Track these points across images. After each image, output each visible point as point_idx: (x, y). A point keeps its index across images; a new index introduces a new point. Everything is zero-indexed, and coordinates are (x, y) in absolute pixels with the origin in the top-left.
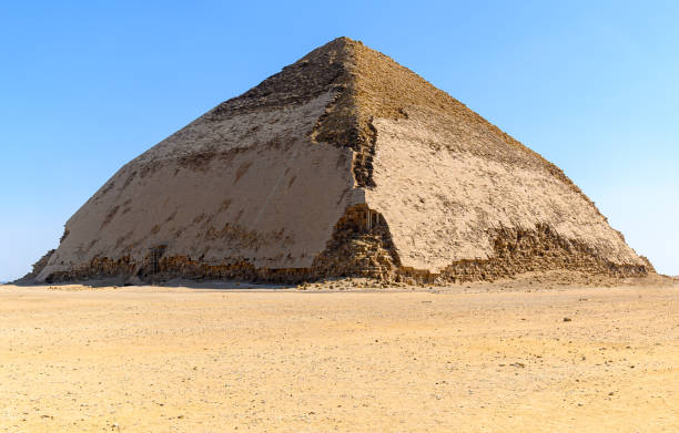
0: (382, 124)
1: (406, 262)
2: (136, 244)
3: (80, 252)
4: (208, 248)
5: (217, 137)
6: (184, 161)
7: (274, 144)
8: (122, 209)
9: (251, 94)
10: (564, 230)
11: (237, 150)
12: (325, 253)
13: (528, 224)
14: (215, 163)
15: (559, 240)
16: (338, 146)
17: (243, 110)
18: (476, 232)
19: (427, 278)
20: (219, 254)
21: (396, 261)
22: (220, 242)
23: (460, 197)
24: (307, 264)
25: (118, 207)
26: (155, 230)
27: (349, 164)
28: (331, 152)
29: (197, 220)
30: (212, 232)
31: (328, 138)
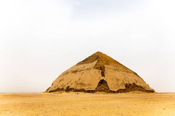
0: (106, 66)
2: (65, 86)
3: (55, 87)
5: (78, 68)
6: (73, 72)
7: (88, 69)
8: (62, 80)
9: (83, 61)
10: (138, 84)
11: (81, 70)
12: (97, 88)
13: (131, 83)
14: (78, 72)
15: (137, 86)
16: (98, 69)
17: (82, 64)
18: (122, 84)
19: (114, 92)
20: (78, 88)
21: (109, 89)
22: (79, 86)
23: (119, 78)
24: (94, 89)
25: (61, 80)
26: (68, 83)
27: (100, 73)
28: (97, 70)
29: (75, 82)
30: (77, 84)
31: (97, 68)
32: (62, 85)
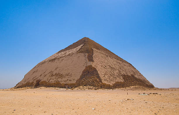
1: (103, 82)
3: (25, 81)
4: (51, 79)
5: (58, 56)
6: (50, 61)
7: (69, 55)
8: (36, 71)
10: (136, 76)
11: (61, 57)
12: (80, 79)
14: (56, 60)
16: (84, 53)
19: (109, 87)
20: (53, 81)
21: (101, 81)
26: (41, 75)
27: (86, 56)
28: (82, 54)
29: (50, 73)
30: (52, 75)
31: (82, 52)
32: (34, 78)
